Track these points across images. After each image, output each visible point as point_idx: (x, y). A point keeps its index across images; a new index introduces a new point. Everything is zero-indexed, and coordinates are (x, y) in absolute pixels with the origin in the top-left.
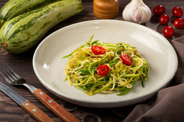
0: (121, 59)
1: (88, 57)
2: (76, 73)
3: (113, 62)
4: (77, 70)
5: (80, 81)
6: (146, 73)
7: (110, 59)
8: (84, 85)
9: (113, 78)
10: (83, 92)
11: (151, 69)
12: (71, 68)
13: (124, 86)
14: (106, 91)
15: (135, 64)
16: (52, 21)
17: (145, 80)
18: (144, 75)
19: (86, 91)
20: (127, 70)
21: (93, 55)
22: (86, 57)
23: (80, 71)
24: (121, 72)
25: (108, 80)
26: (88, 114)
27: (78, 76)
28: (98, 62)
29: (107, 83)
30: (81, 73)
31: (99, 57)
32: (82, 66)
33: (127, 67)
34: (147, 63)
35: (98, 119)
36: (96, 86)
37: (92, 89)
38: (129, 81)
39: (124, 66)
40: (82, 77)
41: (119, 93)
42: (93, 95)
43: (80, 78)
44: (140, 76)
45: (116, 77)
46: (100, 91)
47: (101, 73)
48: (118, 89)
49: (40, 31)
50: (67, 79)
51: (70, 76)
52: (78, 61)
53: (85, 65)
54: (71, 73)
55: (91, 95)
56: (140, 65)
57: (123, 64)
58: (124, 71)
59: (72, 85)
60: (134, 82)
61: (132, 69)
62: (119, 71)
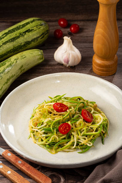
0: (81, 116)
1: (51, 115)
2: (39, 131)
3: (74, 120)
4: (40, 128)
5: (43, 139)
6: (106, 129)
7: (71, 116)
8: (47, 143)
9: (75, 137)
10: (46, 150)
11: (110, 124)
12: (35, 126)
13: (85, 145)
14: (68, 149)
15: (95, 121)
16: (15, 75)
17: (104, 137)
18: (104, 132)
19: (49, 150)
20: (87, 128)
21: (55, 112)
22: (48, 114)
23: (43, 130)
24: (82, 130)
25: (69, 137)
26: (51, 174)
27: (41, 135)
28: (60, 120)
29: (69, 142)
30: (43, 131)
31: (60, 115)
32: (45, 124)
33: (87, 124)
34: (106, 119)
35: (61, 178)
36: (59, 144)
37: (55, 148)
38: (90, 139)
39: (84, 123)
40: (45, 135)
41: (80, 151)
42: (56, 153)
43: (43, 137)
44: (100, 133)
45: (77, 136)
46: (62, 149)
47: (63, 131)
48: (79, 147)
49: (4, 87)
50: (30, 137)
51: (34, 133)
52: (41, 119)
53: (47, 124)
54: (34, 131)
55: (53, 154)
56: (100, 122)
57: (84, 121)
58: (85, 129)
59: (35, 143)
60: (95, 140)
61: (92, 126)
62: (79, 129)
